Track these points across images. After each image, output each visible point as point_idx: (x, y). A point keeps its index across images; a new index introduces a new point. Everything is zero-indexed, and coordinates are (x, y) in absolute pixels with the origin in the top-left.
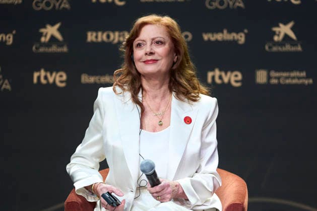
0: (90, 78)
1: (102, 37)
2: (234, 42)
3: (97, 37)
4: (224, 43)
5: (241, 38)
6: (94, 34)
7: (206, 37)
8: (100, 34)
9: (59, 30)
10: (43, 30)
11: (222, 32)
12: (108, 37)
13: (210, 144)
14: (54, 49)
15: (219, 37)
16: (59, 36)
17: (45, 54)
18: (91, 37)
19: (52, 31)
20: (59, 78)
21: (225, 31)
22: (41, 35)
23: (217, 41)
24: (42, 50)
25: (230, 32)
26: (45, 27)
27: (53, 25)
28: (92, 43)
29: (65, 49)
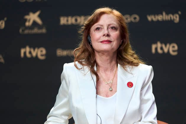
0: (64, 52)
1: (71, 20)
2: (171, 22)
3: (67, 21)
4: (164, 22)
5: (176, 18)
6: (66, 19)
7: (150, 18)
8: (70, 18)
9: (39, 16)
10: (27, 17)
11: (162, 14)
12: (76, 20)
13: (148, 100)
14: (36, 31)
15: (160, 18)
16: (39, 21)
17: (29, 35)
18: (63, 21)
19: (34, 17)
20: (40, 53)
21: (164, 14)
22: (26, 20)
23: (158, 21)
24: (26, 32)
25: (167, 14)
26: (28, 14)
27: (34, 12)
28: (64, 25)
29: (44, 31)
